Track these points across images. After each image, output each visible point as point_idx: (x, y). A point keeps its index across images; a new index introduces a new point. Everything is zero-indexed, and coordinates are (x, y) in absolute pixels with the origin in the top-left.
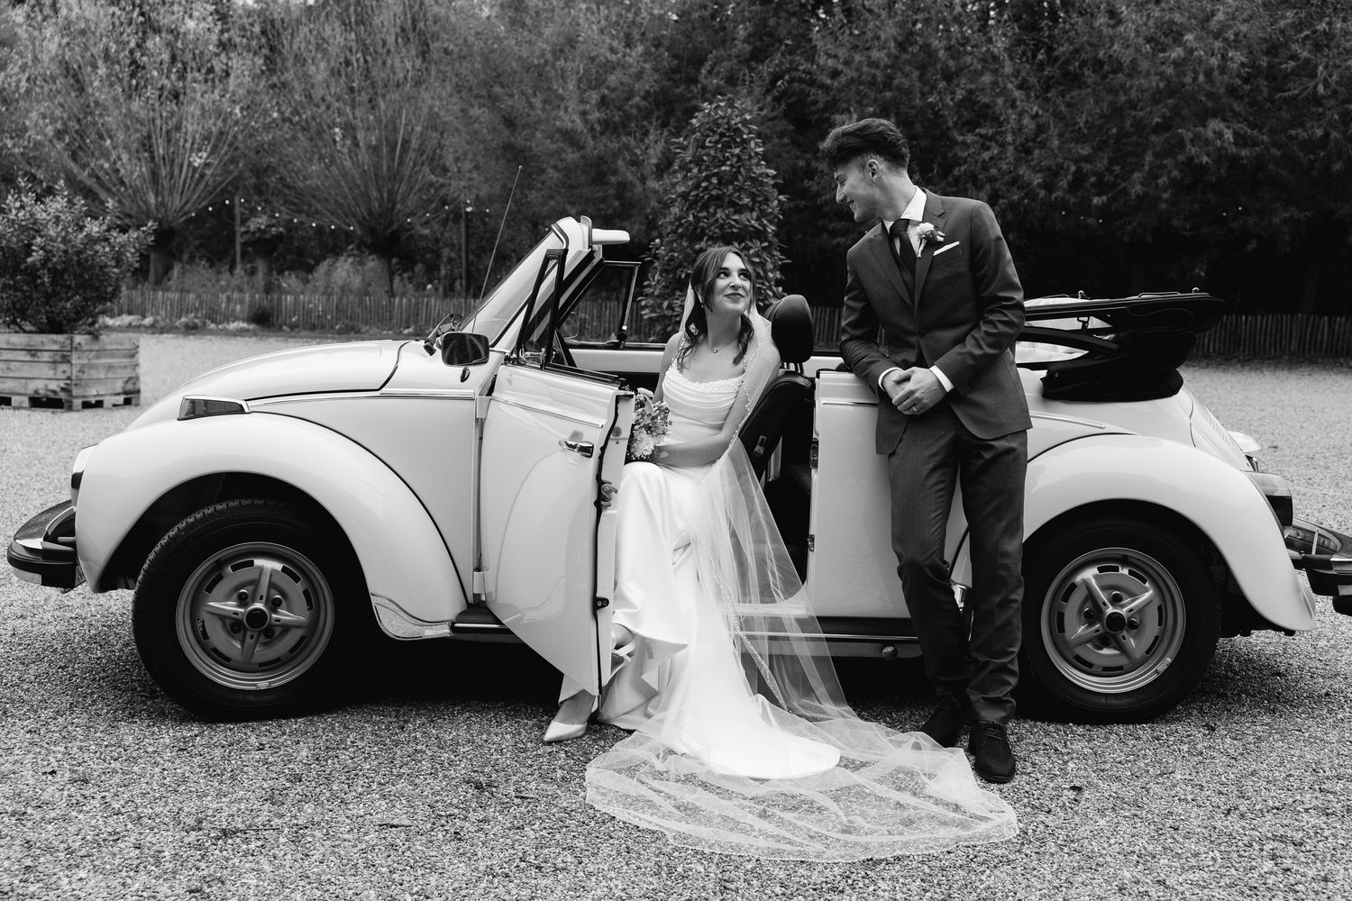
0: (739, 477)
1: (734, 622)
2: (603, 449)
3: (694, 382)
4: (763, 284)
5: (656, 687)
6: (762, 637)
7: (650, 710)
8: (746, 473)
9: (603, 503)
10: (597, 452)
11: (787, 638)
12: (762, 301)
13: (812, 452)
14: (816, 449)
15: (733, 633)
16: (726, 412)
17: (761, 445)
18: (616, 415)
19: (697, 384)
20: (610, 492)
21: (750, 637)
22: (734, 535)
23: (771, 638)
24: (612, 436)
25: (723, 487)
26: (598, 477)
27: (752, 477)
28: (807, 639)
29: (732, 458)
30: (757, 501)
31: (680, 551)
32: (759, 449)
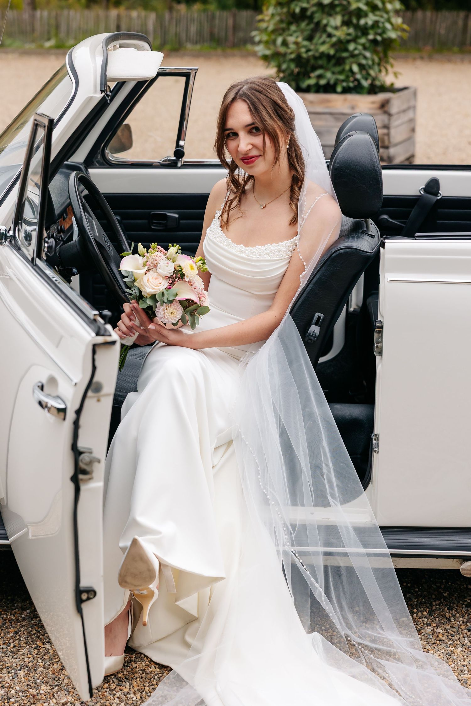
0: (290, 363)
1: (284, 537)
2: (78, 412)
3: (238, 243)
4: (382, 17)
5: (194, 613)
6: (316, 554)
7: (188, 639)
8: (297, 359)
9: (81, 476)
10: (71, 415)
11: (346, 554)
12: (380, 35)
13: (376, 335)
14: (380, 332)
15: (281, 549)
16: (278, 281)
17: (316, 324)
18: (94, 368)
19: (242, 247)
20: (90, 463)
21: (301, 553)
22: (283, 433)
23: (327, 554)
24: (90, 393)
25: (271, 375)
26: (74, 447)
27: (306, 363)
28: (369, 555)
29: (283, 340)
30: (311, 393)
31: (222, 450)
32: (315, 329)
